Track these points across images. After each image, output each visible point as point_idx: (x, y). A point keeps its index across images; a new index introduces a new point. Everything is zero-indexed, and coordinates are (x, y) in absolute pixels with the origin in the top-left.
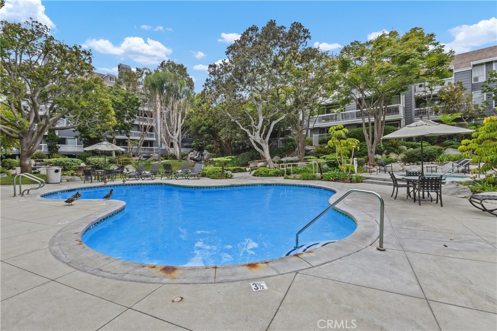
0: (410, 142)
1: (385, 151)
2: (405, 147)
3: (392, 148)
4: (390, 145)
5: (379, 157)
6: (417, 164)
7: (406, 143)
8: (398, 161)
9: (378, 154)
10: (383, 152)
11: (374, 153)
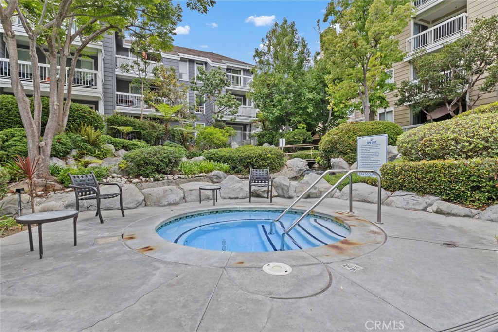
0: (120, 139)
1: (74, 152)
2: (112, 147)
3: (89, 147)
4: (85, 141)
5: (59, 163)
6: (155, 180)
7: (113, 139)
8: (114, 175)
9: (56, 156)
10: (68, 153)
11: (49, 153)
